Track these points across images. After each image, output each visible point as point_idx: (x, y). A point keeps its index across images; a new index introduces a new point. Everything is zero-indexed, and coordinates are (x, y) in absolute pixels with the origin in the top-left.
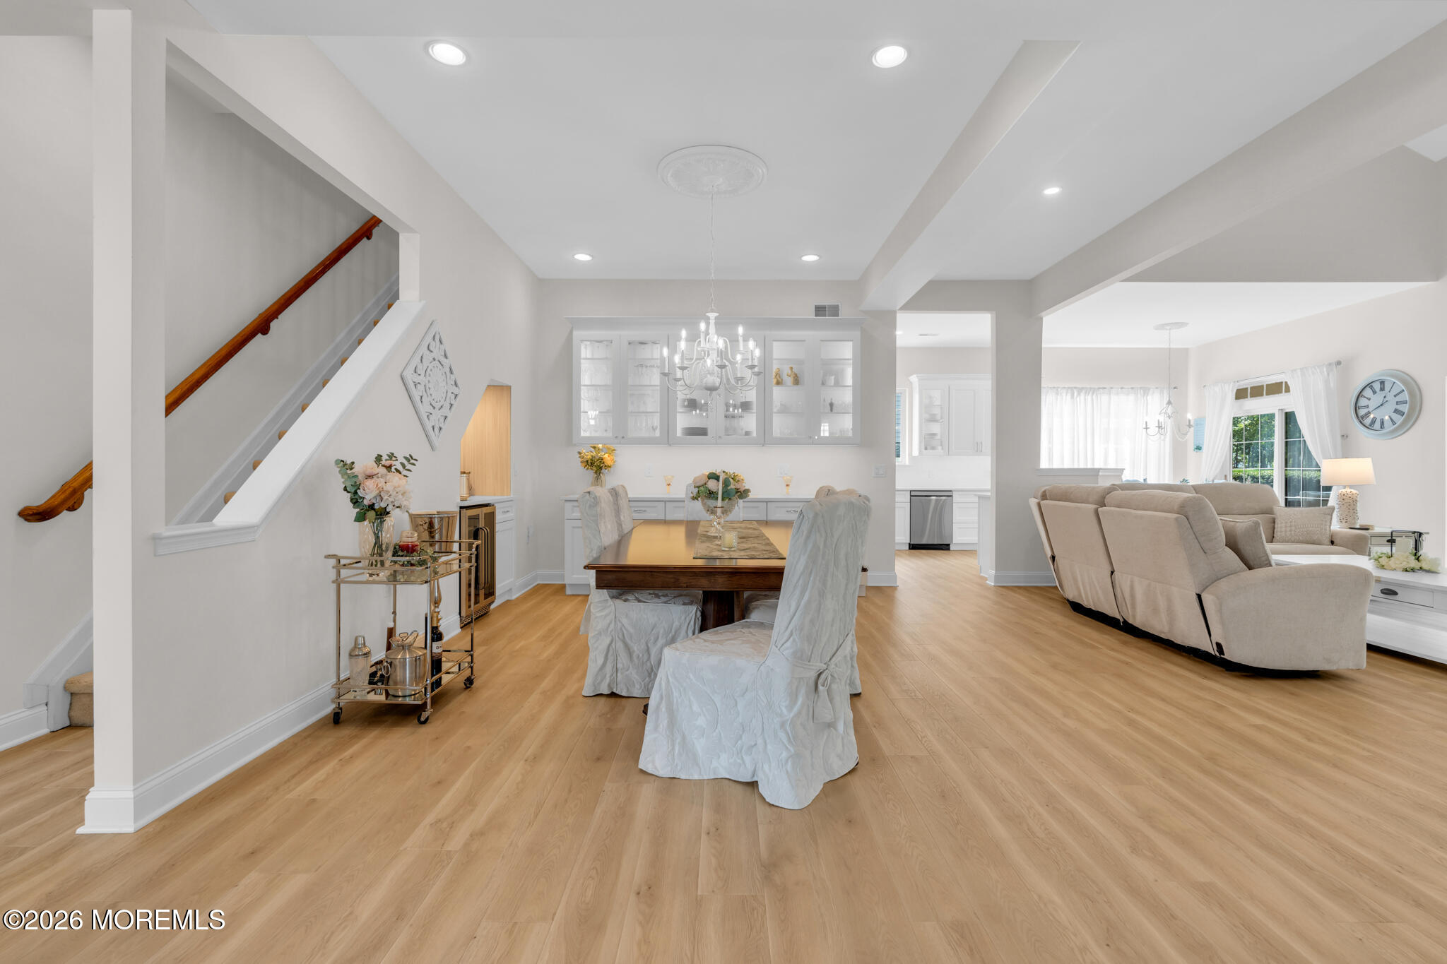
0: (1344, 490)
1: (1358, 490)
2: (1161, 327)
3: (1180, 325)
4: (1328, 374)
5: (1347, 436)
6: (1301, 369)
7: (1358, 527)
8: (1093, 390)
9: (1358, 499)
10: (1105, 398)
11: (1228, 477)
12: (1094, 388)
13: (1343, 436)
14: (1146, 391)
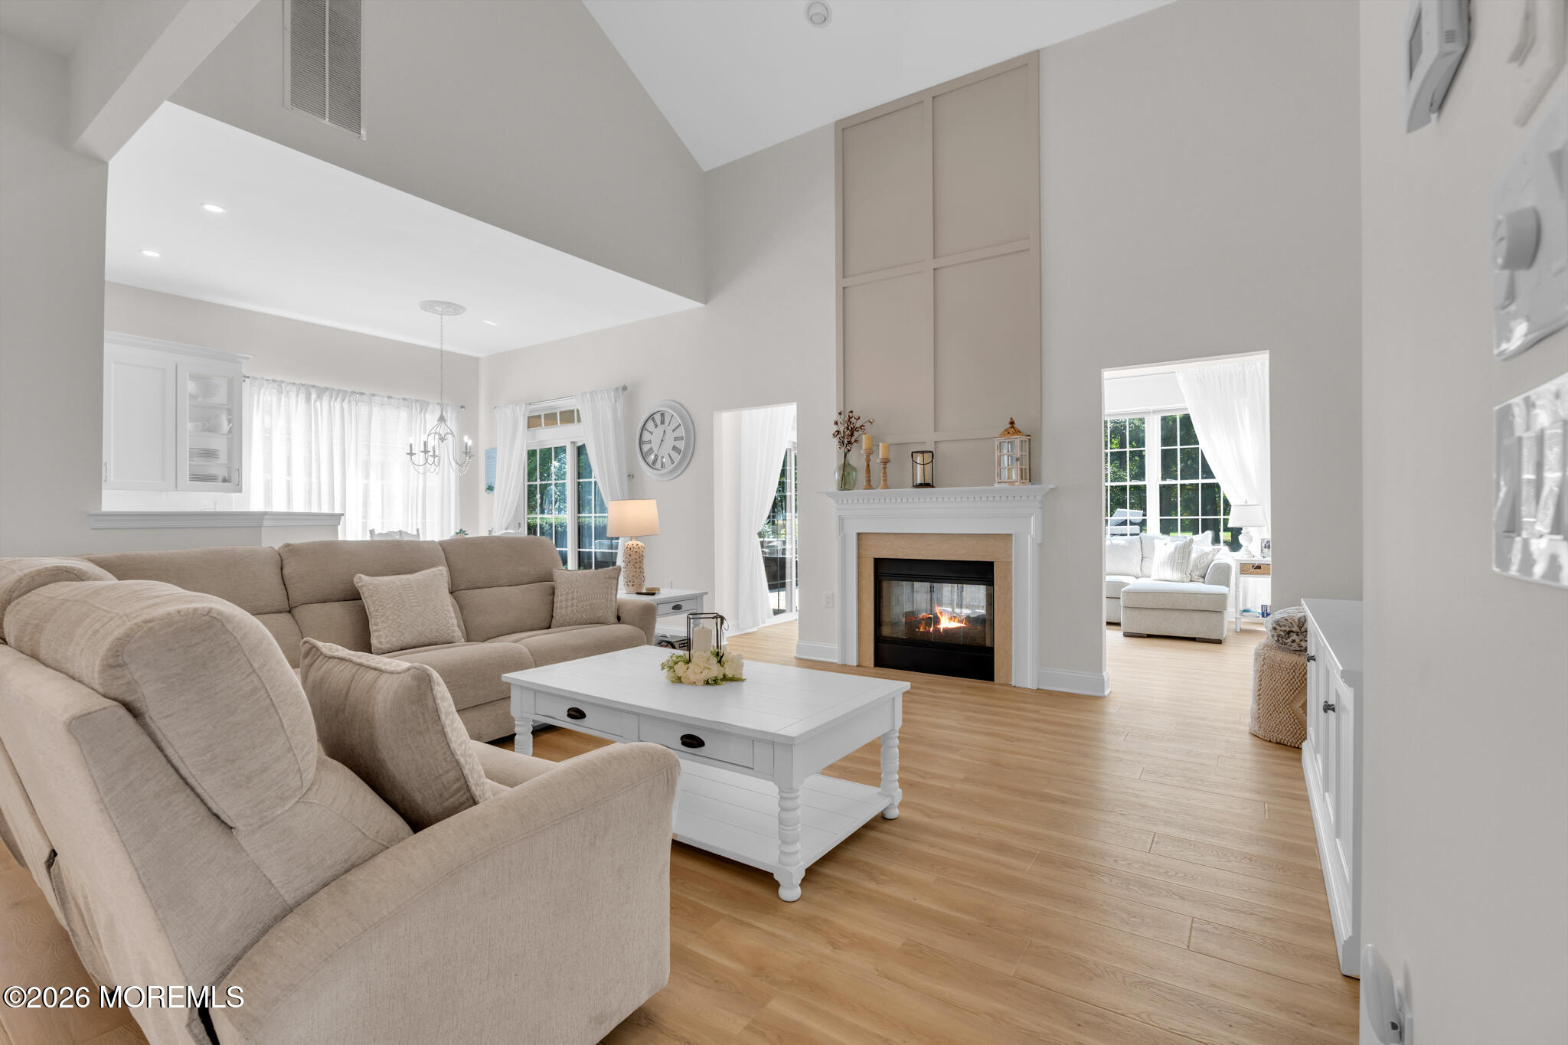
0: (630, 543)
1: (644, 543)
2: (429, 306)
3: (456, 309)
4: (616, 401)
5: (633, 476)
6: (591, 393)
7: (644, 591)
8: (343, 394)
9: (644, 555)
10: (364, 409)
11: (522, 524)
12: (345, 392)
13: (629, 476)
14: (424, 406)
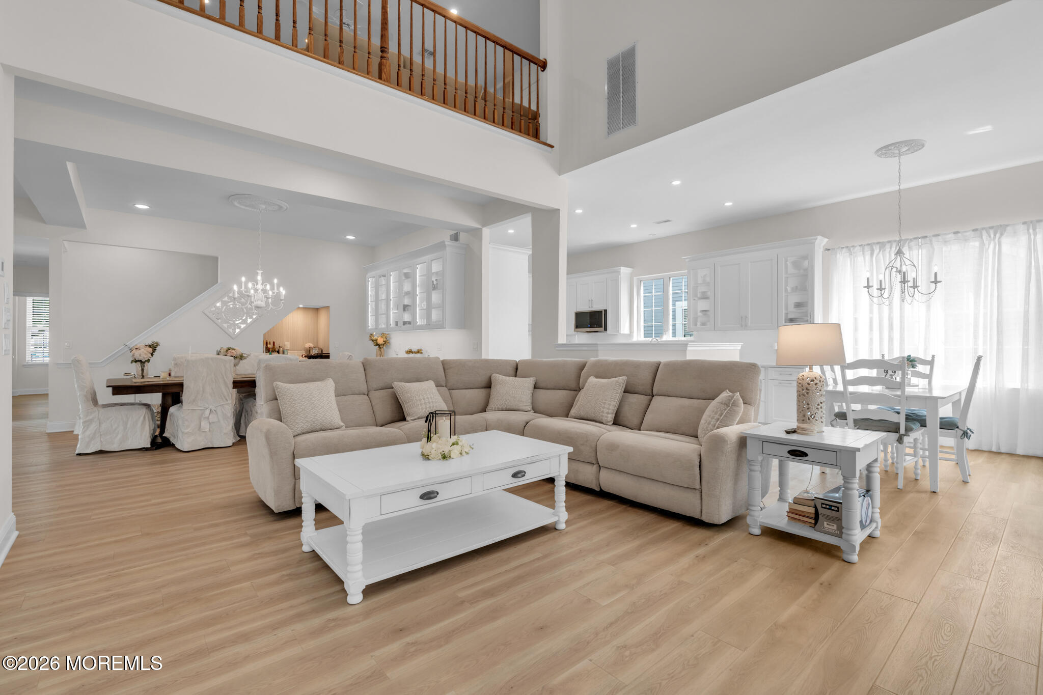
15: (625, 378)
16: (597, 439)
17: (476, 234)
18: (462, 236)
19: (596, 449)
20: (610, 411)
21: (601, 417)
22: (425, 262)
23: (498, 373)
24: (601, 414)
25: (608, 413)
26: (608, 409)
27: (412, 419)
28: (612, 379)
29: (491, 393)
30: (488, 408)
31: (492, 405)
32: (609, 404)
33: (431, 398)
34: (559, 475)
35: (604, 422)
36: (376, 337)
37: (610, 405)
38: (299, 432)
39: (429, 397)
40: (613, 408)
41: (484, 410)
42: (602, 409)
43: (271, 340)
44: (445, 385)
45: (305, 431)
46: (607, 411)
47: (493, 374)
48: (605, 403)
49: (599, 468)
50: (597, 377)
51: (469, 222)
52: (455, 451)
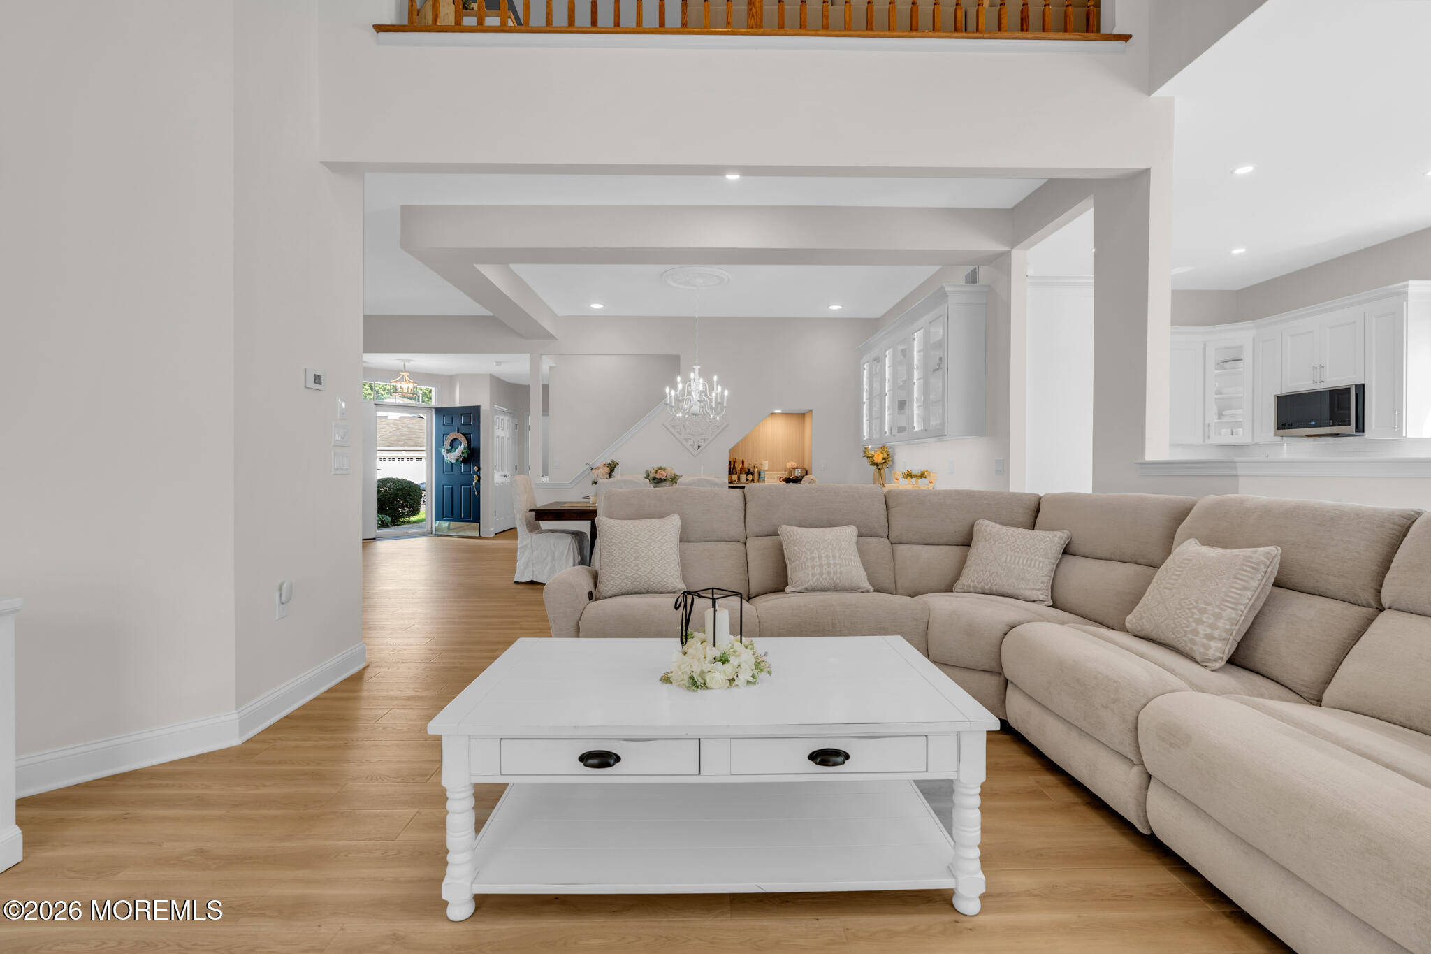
15: (1275, 550)
16: (1143, 702)
17: (1000, 262)
18: (983, 272)
19: (1136, 728)
20: (1216, 633)
21: (1189, 645)
22: (922, 328)
23: (991, 519)
24: (1190, 636)
25: (1210, 637)
26: (1212, 626)
27: (794, 590)
28: (1236, 551)
29: (968, 557)
30: (959, 584)
31: (964, 581)
32: (1214, 615)
33: (834, 557)
34: (958, 780)
35: (1198, 658)
36: (873, 452)
37: (1218, 616)
38: (616, 592)
39: (831, 554)
40: (1228, 627)
41: (949, 589)
42: (1194, 624)
43: (739, 459)
44: (885, 535)
45: (624, 591)
46: (1209, 631)
47: (978, 519)
48: (1203, 611)
49: (1145, 777)
50: (1209, 541)
51: (990, 245)
52: (718, 675)
